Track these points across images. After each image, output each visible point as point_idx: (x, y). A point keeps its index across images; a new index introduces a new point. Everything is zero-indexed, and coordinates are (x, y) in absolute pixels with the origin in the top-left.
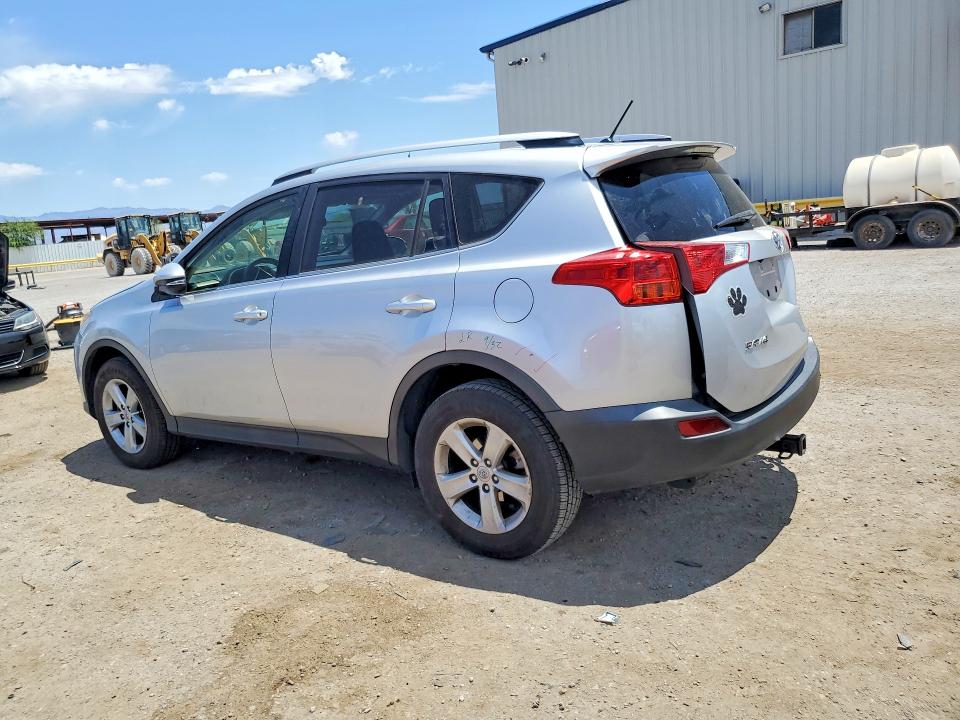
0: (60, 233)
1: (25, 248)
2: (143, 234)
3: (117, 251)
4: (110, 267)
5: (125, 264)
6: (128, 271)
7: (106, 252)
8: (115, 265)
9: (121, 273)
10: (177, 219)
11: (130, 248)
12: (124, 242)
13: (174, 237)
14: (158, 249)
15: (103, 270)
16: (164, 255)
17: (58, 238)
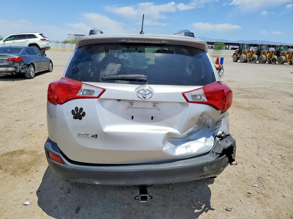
0: (231, 47)
1: (219, 50)
2: (246, 50)
3: (237, 54)
4: (234, 59)
5: (238, 58)
6: (239, 61)
7: (234, 54)
8: (235, 59)
9: (236, 61)
10: (260, 46)
11: (241, 54)
12: (240, 52)
13: (257, 52)
14: (249, 55)
15: (232, 59)
16: (250, 58)
17: (230, 48)
